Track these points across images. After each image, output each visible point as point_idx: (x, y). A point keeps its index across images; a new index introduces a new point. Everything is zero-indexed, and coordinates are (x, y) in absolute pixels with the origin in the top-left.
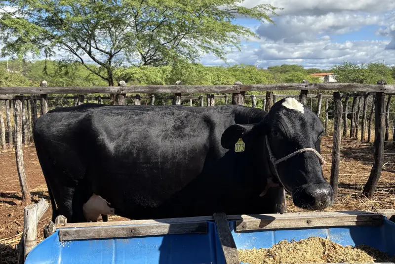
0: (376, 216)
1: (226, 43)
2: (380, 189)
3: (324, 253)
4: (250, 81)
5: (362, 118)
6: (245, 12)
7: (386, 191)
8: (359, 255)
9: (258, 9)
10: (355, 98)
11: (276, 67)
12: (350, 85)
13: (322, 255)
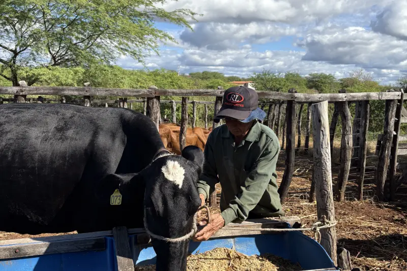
0: (280, 223)
1: (143, 46)
2: (291, 194)
3: (229, 264)
4: (172, 87)
5: (277, 124)
6: (164, 16)
7: (296, 196)
8: (263, 264)
9: (177, 13)
10: (270, 106)
11: (198, 73)
12: (263, 93)
13: (227, 267)
